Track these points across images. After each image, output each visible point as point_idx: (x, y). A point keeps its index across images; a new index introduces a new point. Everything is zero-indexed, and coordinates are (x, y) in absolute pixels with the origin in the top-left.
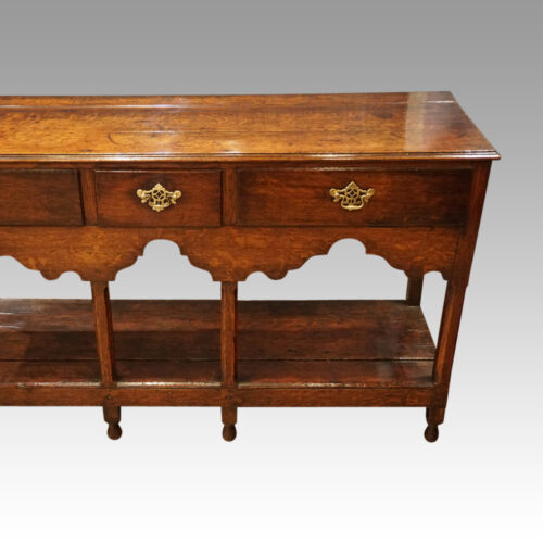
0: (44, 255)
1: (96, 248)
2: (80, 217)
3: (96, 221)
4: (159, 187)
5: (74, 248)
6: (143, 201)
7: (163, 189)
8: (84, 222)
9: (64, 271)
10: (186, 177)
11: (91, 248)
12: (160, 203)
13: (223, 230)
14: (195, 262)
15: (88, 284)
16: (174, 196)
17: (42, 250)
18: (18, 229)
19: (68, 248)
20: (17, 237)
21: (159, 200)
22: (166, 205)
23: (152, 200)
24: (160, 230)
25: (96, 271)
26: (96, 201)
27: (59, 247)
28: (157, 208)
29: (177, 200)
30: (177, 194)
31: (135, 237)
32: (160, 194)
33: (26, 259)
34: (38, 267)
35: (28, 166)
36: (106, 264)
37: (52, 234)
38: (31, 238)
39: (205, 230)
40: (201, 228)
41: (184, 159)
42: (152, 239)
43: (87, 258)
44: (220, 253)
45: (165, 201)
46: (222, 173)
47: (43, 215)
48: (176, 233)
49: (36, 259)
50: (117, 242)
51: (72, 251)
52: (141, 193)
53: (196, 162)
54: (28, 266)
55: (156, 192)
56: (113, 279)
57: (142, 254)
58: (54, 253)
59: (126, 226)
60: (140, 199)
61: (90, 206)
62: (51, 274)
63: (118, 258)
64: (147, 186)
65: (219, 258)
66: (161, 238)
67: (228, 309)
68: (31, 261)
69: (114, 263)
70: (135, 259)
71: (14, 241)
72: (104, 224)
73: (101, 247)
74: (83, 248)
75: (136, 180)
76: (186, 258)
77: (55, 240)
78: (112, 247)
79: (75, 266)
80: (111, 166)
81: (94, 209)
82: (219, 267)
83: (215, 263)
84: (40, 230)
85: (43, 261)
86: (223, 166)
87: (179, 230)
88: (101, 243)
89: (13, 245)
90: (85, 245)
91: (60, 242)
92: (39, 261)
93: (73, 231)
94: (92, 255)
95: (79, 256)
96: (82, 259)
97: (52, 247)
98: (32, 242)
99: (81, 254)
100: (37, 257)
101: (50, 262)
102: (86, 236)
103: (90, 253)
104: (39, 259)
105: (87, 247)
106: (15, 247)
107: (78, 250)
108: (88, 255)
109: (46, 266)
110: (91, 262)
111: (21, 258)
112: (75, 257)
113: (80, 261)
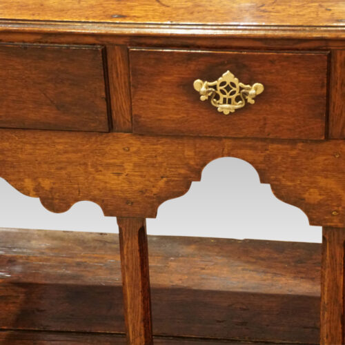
0: (48, 175)
1: (129, 167)
2: (104, 118)
3: (128, 125)
4: (228, 77)
5: (93, 166)
6: (203, 98)
7: (236, 80)
8: (111, 127)
9: (77, 200)
10: (272, 62)
11: (121, 166)
12: (230, 102)
13: (328, 146)
14: (283, 194)
15: (114, 219)
16: (252, 92)
17: (45, 167)
18: (8, 133)
19: (85, 164)
20: (6, 145)
21: (227, 96)
22: (239, 105)
23: (217, 97)
24: (228, 143)
25: (127, 201)
26: (130, 97)
27: (70, 162)
28: (225, 108)
29: (257, 98)
30: (256, 89)
31: (189, 153)
32: (229, 87)
33: (21, 180)
34: (37, 192)
35: (26, 38)
36: (142, 192)
37: (62, 142)
38: (28, 147)
39: (300, 145)
40: (293, 142)
41: (270, 33)
42: (215, 157)
43: (113, 182)
44: (322, 182)
45: (238, 99)
46: (330, 56)
47: (47, 114)
48: (252, 148)
49: (35, 179)
50: (160, 159)
51: (91, 170)
52: (201, 86)
53: (289, 39)
54: (22, 189)
55: (223, 84)
56: (154, 215)
57: (198, 178)
58: (64, 172)
59: (176, 135)
60: (198, 94)
61: (120, 101)
62: (56, 203)
63: (162, 183)
64: (210, 76)
65: (320, 188)
66: (229, 155)
67: (333, 270)
68: (28, 183)
69: (155, 190)
70: (188, 187)
71: (2, 152)
72: (140, 130)
73: (136, 165)
74: (108, 166)
75: (192, 66)
76: (268, 186)
77: (66, 152)
78: (153, 165)
79: (96, 192)
80: (155, 42)
81: (126, 106)
82: (320, 204)
83: (314, 196)
84: (43, 136)
85: (46, 184)
86: (333, 46)
87: (259, 144)
88: (135, 159)
90: (112, 161)
91: (73, 156)
92: (39, 184)
93: (93, 139)
94: (121, 177)
95: (101, 177)
96: (106, 183)
97: (60, 162)
98: (31, 154)
99: (104, 175)
100: (37, 177)
101: (57, 186)
102: (112, 148)
103: (119, 174)
104: (40, 180)
105: (114, 165)
106: (3, 161)
107: (100, 168)
108: (116, 177)
109: (51, 192)
110: (119, 188)
111: (12, 177)
112: (94, 178)
113: (102, 185)
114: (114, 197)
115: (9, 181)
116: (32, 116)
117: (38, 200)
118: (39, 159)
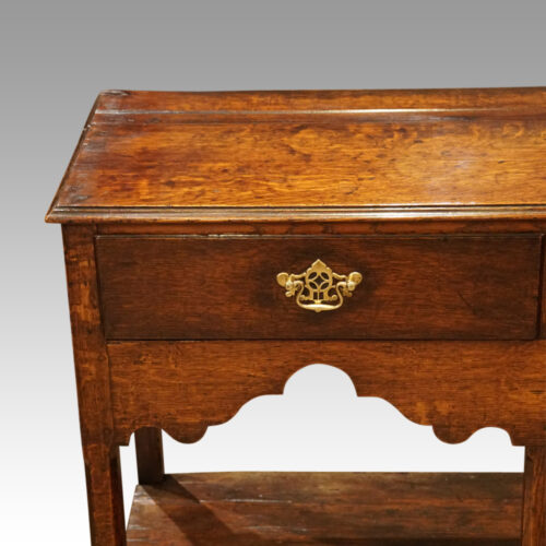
0: (448, 397)
2: (531, 322)
5: (507, 382)
8: (538, 332)
9: (480, 427)
15: (521, 450)
17: (445, 387)
18: (404, 346)
19: (498, 381)
20: (400, 360)
27: (478, 379)
33: (412, 404)
34: (430, 418)
37: (471, 354)
38: (427, 362)
47: (460, 320)
49: (430, 402)
51: (504, 388)
54: (412, 416)
58: (468, 392)
62: (452, 432)
68: (421, 407)
71: (393, 370)
74: (527, 382)
77: (475, 367)
84: (447, 348)
85: (444, 408)
89: (390, 376)
90: (532, 376)
91: (482, 372)
92: (435, 407)
93: (512, 349)
94: (541, 397)
95: (515, 397)
96: (521, 403)
97: (465, 380)
98: (428, 371)
99: (520, 394)
100: (434, 400)
101: (456, 410)
102: (536, 359)
103: (539, 392)
104: (437, 403)
105: (535, 381)
106: (394, 381)
107: (516, 385)
108: (535, 396)
109: (448, 417)
110: (537, 410)
111: (401, 401)
112: (507, 399)
113: (516, 406)
114: (529, 421)
115: (397, 406)
116: (441, 323)
117: (430, 429)
118: (439, 376)
